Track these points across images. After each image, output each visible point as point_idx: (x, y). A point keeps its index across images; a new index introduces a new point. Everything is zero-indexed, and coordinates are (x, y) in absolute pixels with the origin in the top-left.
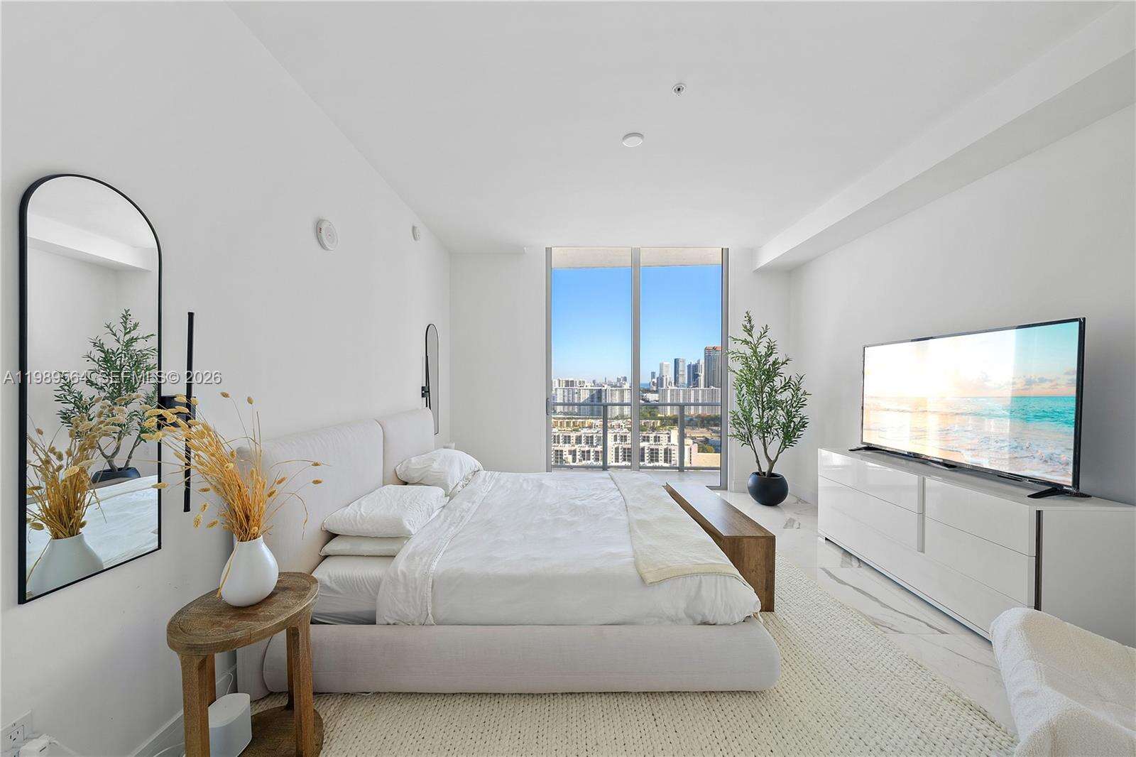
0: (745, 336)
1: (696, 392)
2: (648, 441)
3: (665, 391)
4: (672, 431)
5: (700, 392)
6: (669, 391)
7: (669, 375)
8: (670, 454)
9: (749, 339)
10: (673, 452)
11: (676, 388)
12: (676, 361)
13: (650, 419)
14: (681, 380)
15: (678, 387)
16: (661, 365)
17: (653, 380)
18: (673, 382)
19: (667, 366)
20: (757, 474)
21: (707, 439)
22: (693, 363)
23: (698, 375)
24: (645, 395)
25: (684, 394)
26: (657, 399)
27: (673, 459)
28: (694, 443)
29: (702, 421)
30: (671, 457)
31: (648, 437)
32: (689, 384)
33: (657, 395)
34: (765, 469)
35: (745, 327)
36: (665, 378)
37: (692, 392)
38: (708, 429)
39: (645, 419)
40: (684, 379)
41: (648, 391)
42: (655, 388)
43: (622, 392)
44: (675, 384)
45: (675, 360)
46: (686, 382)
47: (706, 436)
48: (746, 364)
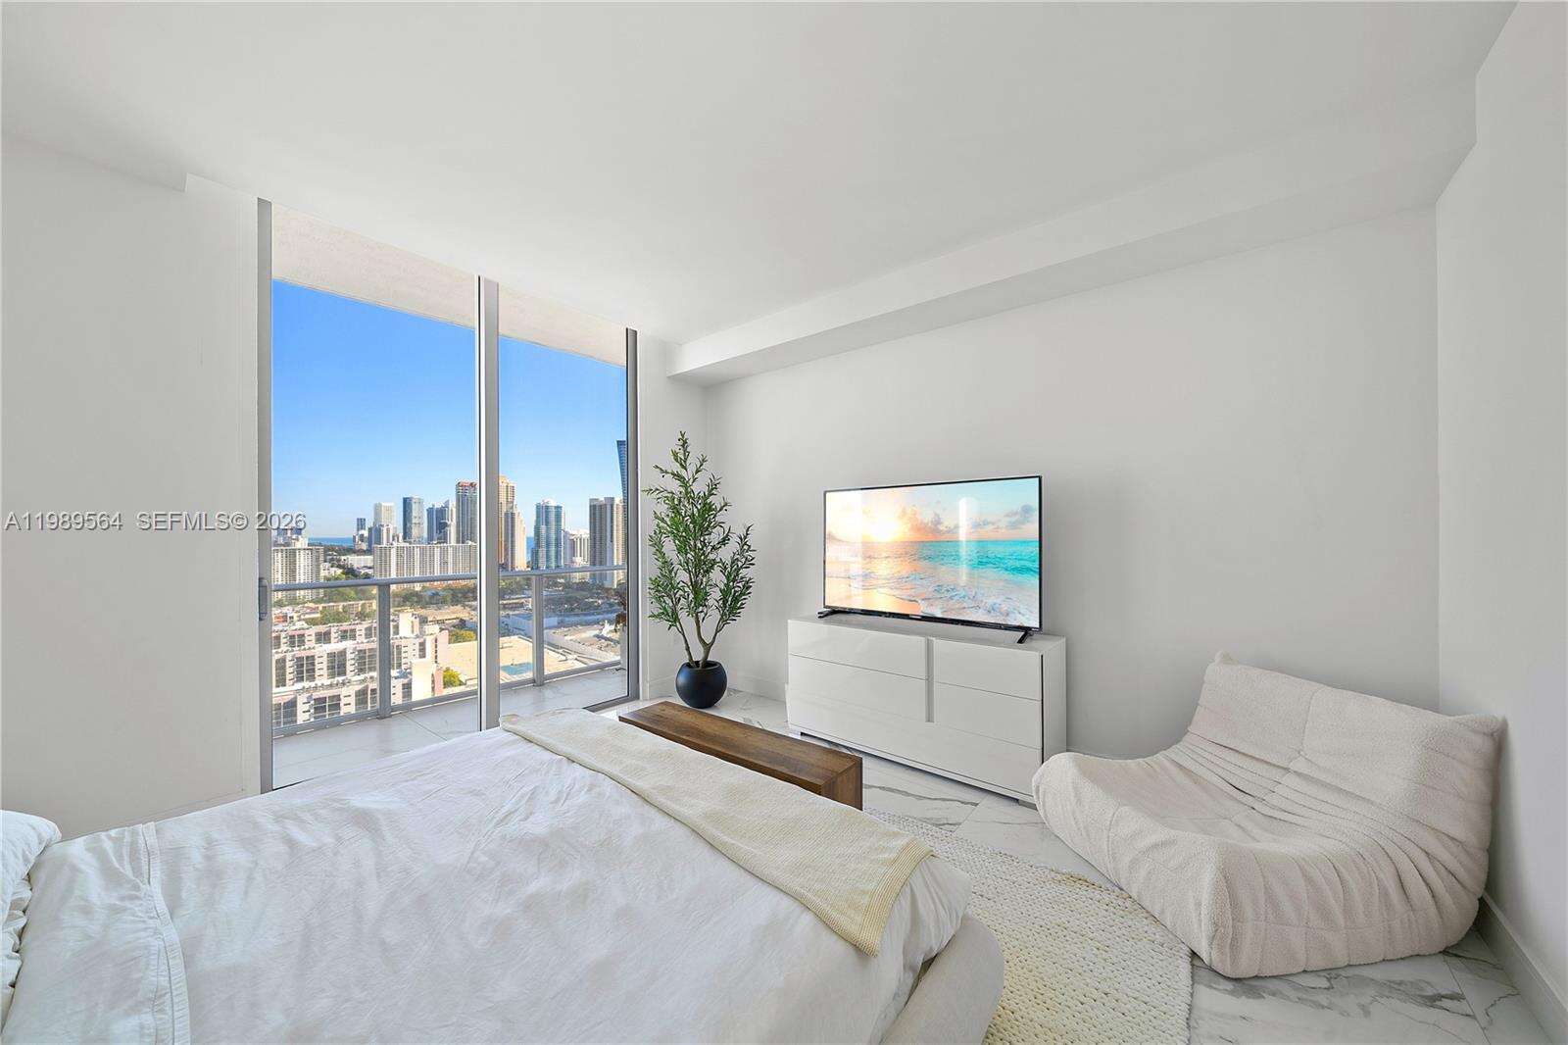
0: (676, 468)
1: (444, 552)
2: (353, 637)
3: (388, 549)
4: (401, 615)
5: (450, 550)
6: (393, 552)
7: (394, 523)
8: (399, 653)
9: (683, 473)
10: (403, 650)
11: (408, 545)
12: (407, 503)
13: (354, 600)
14: (415, 532)
15: (410, 543)
16: (377, 509)
17: (361, 532)
18: (401, 535)
19: (388, 509)
20: (688, 665)
21: (462, 622)
22: (438, 505)
23: (445, 525)
24: (343, 558)
25: (422, 554)
26: (370, 564)
27: (403, 661)
28: (441, 630)
29: (454, 596)
30: (399, 658)
31: (354, 631)
32: (430, 539)
33: (371, 557)
34: (698, 655)
35: (675, 454)
36: (385, 530)
37: (437, 552)
38: (464, 606)
39: (346, 600)
40: (421, 528)
41: (351, 551)
42: (364, 546)
43: (291, 556)
44: (404, 538)
45: (405, 500)
46: (425, 535)
47: (461, 616)
48: (675, 509)
